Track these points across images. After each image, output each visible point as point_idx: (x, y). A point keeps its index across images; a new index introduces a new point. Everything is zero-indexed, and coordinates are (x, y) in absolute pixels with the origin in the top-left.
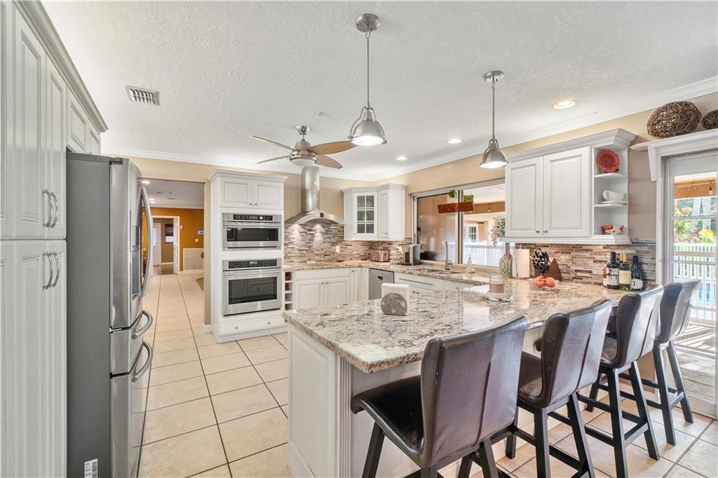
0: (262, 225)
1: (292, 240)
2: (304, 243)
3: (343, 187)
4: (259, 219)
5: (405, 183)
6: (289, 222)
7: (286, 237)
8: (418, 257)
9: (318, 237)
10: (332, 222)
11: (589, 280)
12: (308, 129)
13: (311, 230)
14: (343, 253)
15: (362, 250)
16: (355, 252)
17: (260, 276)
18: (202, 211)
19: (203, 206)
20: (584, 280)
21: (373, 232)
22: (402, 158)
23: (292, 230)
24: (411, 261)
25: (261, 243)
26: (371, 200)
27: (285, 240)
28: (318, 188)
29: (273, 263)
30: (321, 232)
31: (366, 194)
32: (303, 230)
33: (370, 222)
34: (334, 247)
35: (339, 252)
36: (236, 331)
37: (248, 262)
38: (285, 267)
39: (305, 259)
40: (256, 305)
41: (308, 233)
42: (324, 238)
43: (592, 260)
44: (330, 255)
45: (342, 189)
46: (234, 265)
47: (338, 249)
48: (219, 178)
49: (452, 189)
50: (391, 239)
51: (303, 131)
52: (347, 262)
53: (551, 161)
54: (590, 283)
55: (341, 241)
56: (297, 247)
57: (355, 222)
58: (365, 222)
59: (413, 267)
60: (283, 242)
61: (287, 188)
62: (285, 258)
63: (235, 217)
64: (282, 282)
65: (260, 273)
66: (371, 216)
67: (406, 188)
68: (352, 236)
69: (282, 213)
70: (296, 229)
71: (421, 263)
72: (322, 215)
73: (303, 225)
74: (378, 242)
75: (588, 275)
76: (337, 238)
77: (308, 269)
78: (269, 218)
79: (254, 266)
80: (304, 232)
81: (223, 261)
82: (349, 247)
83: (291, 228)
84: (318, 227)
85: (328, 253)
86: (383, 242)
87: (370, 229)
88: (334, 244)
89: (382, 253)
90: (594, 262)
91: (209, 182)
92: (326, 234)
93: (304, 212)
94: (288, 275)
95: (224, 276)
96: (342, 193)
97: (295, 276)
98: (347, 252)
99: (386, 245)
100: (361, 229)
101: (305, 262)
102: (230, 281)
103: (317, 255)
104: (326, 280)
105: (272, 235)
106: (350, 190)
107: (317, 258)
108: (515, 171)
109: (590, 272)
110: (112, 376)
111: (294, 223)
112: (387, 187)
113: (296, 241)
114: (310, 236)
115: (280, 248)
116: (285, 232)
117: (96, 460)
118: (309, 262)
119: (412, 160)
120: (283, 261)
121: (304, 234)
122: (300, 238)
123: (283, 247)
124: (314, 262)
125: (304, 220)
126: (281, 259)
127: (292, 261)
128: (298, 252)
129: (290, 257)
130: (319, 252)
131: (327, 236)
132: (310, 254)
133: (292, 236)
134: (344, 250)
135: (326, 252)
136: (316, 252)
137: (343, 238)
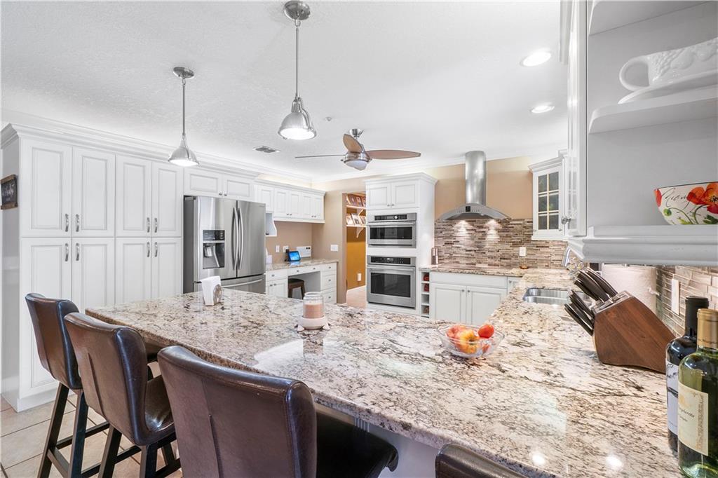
1: (457, 239)
2: (472, 242)
9: (492, 236)
13: (482, 227)
14: (532, 257)
16: (554, 258)
29: (406, 261)
30: (496, 230)
31: (546, 172)
32: (471, 227)
33: (553, 213)
34: (516, 249)
35: (525, 255)
39: (474, 261)
41: (478, 230)
44: (510, 259)
47: (523, 251)
55: (527, 241)
56: (463, 247)
57: (536, 214)
64: (419, 282)
70: (463, 226)
73: (471, 222)
76: (520, 237)
78: (403, 217)
79: (391, 262)
80: (472, 230)
82: (542, 250)
83: (457, 225)
84: (492, 223)
85: (506, 256)
87: (554, 223)
88: (516, 245)
92: (504, 231)
94: (426, 276)
96: (531, 176)
97: (432, 275)
98: (539, 256)
100: (542, 224)
102: (372, 274)
103: (490, 257)
104: (469, 288)
113: (462, 240)
114: (481, 234)
115: (419, 246)
118: (478, 265)
121: (473, 232)
122: (468, 236)
128: (464, 252)
129: (455, 257)
130: (492, 254)
131: (505, 234)
132: (481, 256)
133: (458, 234)
134: (533, 253)
135: (503, 254)
136: (488, 254)
137: (532, 236)
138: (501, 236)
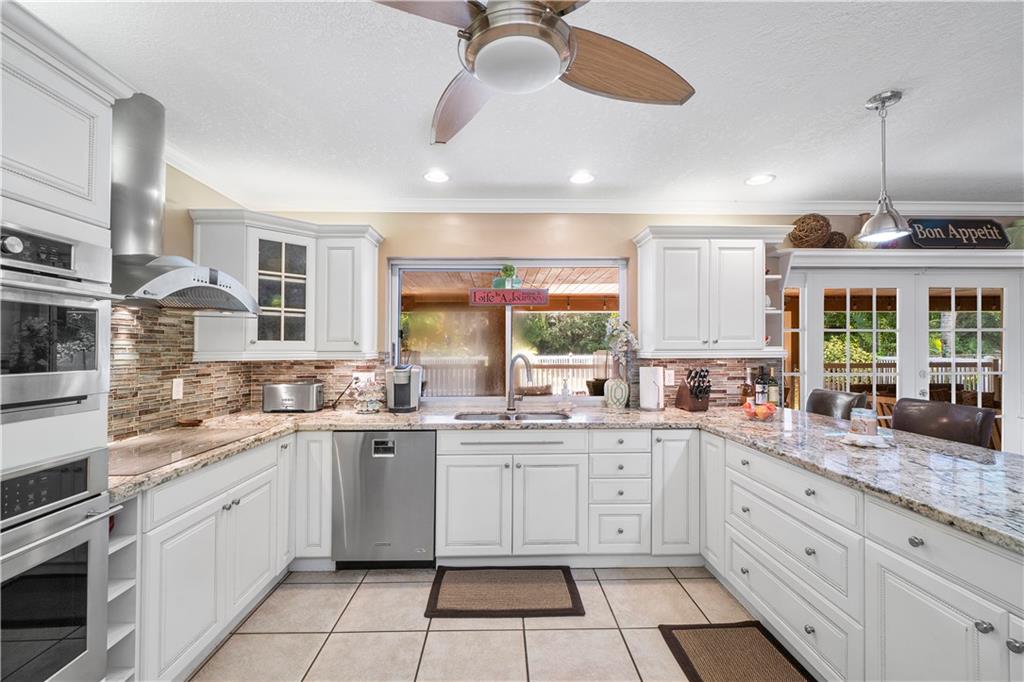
11: (723, 401)
14: (193, 399)
15: (231, 386)
16: (217, 395)
20: (718, 402)
21: (301, 338)
26: (297, 255)
30: (133, 336)
31: (284, 239)
33: (294, 313)
34: (167, 385)
35: (180, 396)
43: (726, 378)
44: (157, 410)
47: (178, 388)
53: (720, 248)
54: (724, 405)
55: (185, 365)
58: (282, 311)
66: (297, 295)
72: (213, 277)
75: (722, 395)
76: (175, 354)
82: (202, 381)
85: (151, 405)
86: (296, 363)
87: (296, 330)
88: (169, 373)
90: (729, 379)
96: (190, 220)
98: (201, 395)
100: (268, 330)
108: (670, 252)
109: (724, 392)
123: (107, 396)
131: (147, 348)
134: (192, 390)
135: (146, 399)
137: (190, 352)
138: (141, 354)
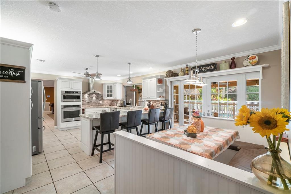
0: (75, 94)
1: (85, 99)
2: (89, 100)
3: (103, 82)
4: (73, 93)
5: (122, 82)
6: (84, 93)
7: (83, 98)
8: (125, 104)
9: (94, 98)
10: (99, 94)
12: (88, 69)
13: (92, 96)
15: (109, 102)
16: (107, 103)
17: (74, 110)
18: (54, 88)
19: (54, 86)
21: (112, 97)
22: (119, 75)
23: (85, 96)
24: (123, 106)
25: (74, 100)
26: (111, 87)
27: (82, 99)
28: (94, 83)
29: (78, 106)
31: (110, 85)
32: (89, 96)
36: (66, 127)
37: (70, 106)
38: (82, 107)
39: (90, 105)
40: (73, 119)
41: (91, 97)
42: (96, 99)
45: (103, 83)
46: (65, 106)
47: (101, 102)
48: (60, 80)
49: (133, 85)
50: (117, 99)
51: (87, 69)
52: (104, 106)
53: (150, 80)
55: (102, 100)
56: (87, 101)
57: (106, 94)
58: (110, 94)
59: (123, 107)
60: (82, 100)
61: (83, 83)
62: (82, 105)
63: (66, 92)
64: (81, 112)
65: (74, 109)
66: (111, 92)
67: (122, 84)
68: (106, 98)
69: (81, 91)
70: (86, 96)
71: (126, 106)
72: (95, 91)
73: (89, 94)
74: (115, 100)
76: (100, 99)
77: (90, 108)
78: (77, 92)
79: (72, 107)
81: (62, 105)
82: (105, 101)
83: (85, 95)
84: (94, 95)
85: (98, 103)
87: (111, 96)
88: (99, 101)
89: (115, 103)
91: (56, 81)
92: (97, 97)
93: (89, 90)
94: (83, 110)
95: (62, 110)
96: (102, 84)
97: (86, 110)
98: (104, 103)
99: (116, 101)
100: (108, 96)
101: (90, 106)
102: (64, 112)
103: (94, 104)
104: (96, 112)
105: (78, 97)
106: (105, 84)
107: (94, 105)
110: (39, 128)
111: (85, 94)
112: (116, 83)
113: (86, 100)
115: (81, 102)
116: (82, 97)
117: (35, 146)
119: (122, 76)
120: (82, 106)
122: (88, 98)
123: (82, 101)
124: (93, 106)
125: (89, 93)
126: (81, 105)
127: (85, 106)
128: (87, 103)
129: (84, 105)
130: (95, 103)
132: (91, 104)
133: (85, 98)
136: (93, 103)
137: (103, 98)
